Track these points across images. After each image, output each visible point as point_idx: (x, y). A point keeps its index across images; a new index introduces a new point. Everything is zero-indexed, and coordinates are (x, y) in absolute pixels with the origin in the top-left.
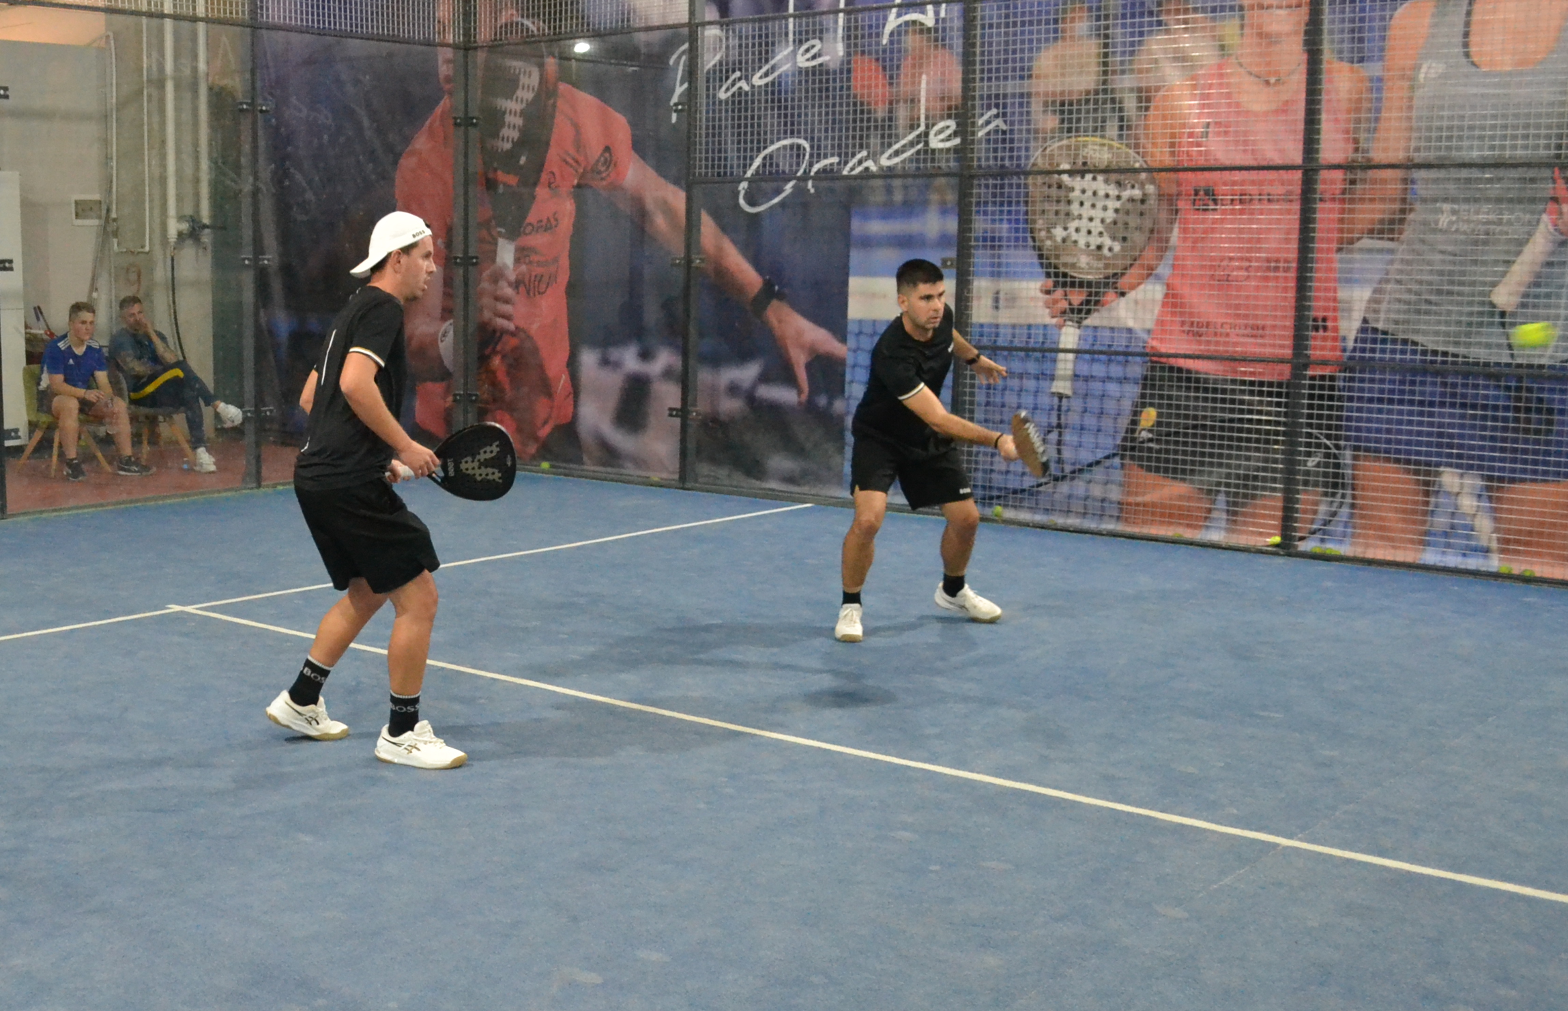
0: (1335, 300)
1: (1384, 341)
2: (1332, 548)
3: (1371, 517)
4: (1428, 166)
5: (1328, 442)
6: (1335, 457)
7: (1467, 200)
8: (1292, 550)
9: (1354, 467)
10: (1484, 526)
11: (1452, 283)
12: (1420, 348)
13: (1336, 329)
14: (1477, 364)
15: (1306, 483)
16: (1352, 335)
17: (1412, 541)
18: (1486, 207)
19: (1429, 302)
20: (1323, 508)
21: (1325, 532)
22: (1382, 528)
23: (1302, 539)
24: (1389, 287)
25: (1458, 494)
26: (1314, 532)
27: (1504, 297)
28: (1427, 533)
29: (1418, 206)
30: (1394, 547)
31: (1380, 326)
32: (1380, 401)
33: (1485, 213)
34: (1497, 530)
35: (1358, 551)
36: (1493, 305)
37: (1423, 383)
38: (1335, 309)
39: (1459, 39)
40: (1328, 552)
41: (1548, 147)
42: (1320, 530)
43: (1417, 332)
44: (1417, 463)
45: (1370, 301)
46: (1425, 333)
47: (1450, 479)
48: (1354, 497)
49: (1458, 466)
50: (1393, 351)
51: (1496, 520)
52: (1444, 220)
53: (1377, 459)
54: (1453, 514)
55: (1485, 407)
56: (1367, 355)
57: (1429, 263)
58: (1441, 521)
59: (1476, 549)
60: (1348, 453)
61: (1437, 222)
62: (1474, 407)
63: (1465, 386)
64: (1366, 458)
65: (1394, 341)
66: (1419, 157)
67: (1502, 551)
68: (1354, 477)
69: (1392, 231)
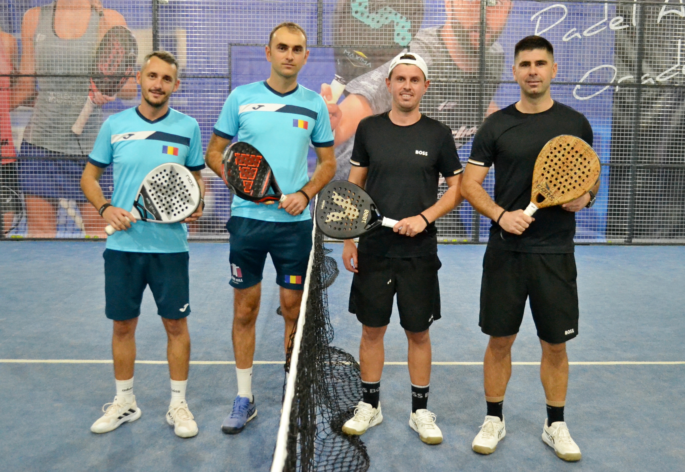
0: (10, 131)
1: (30, 148)
2: (20, 235)
3: (33, 221)
4: (42, 76)
5: (14, 191)
6: (16, 197)
7: (57, 90)
8: (3, 238)
9: (25, 201)
10: (79, 220)
11: (54, 123)
12: (45, 150)
13: (12, 144)
14: (67, 156)
15: (5, 209)
16: (19, 146)
17: (50, 229)
18: (66, 93)
19: (47, 131)
20: (15, 219)
21: (17, 229)
22: (38, 225)
23: (6, 233)
24: (32, 125)
25: (67, 209)
26: (11, 229)
27: (77, 129)
28: (58, 225)
29: (39, 92)
30: (45, 232)
31: (30, 142)
32: (36, 173)
33: (65, 96)
34: (83, 222)
35: (30, 236)
36: (71, 131)
37: (47, 165)
38: (10, 135)
39: (50, 26)
40: (18, 237)
41: (85, 69)
42: (13, 228)
43: (43, 144)
44: (49, 197)
45: (25, 132)
46: (46, 144)
47: (63, 203)
48: (27, 213)
49: (65, 197)
50: (34, 152)
51: (83, 217)
52: (51, 98)
53: (32, 197)
54: (67, 216)
55: (72, 173)
56: (25, 154)
57: (46, 115)
58: (62, 220)
59: (78, 230)
60: (23, 195)
61: (48, 99)
62: (68, 173)
63: (64, 165)
64: (28, 197)
65: (34, 148)
66: (38, 73)
67: (86, 230)
68: (26, 205)
69: (29, 102)
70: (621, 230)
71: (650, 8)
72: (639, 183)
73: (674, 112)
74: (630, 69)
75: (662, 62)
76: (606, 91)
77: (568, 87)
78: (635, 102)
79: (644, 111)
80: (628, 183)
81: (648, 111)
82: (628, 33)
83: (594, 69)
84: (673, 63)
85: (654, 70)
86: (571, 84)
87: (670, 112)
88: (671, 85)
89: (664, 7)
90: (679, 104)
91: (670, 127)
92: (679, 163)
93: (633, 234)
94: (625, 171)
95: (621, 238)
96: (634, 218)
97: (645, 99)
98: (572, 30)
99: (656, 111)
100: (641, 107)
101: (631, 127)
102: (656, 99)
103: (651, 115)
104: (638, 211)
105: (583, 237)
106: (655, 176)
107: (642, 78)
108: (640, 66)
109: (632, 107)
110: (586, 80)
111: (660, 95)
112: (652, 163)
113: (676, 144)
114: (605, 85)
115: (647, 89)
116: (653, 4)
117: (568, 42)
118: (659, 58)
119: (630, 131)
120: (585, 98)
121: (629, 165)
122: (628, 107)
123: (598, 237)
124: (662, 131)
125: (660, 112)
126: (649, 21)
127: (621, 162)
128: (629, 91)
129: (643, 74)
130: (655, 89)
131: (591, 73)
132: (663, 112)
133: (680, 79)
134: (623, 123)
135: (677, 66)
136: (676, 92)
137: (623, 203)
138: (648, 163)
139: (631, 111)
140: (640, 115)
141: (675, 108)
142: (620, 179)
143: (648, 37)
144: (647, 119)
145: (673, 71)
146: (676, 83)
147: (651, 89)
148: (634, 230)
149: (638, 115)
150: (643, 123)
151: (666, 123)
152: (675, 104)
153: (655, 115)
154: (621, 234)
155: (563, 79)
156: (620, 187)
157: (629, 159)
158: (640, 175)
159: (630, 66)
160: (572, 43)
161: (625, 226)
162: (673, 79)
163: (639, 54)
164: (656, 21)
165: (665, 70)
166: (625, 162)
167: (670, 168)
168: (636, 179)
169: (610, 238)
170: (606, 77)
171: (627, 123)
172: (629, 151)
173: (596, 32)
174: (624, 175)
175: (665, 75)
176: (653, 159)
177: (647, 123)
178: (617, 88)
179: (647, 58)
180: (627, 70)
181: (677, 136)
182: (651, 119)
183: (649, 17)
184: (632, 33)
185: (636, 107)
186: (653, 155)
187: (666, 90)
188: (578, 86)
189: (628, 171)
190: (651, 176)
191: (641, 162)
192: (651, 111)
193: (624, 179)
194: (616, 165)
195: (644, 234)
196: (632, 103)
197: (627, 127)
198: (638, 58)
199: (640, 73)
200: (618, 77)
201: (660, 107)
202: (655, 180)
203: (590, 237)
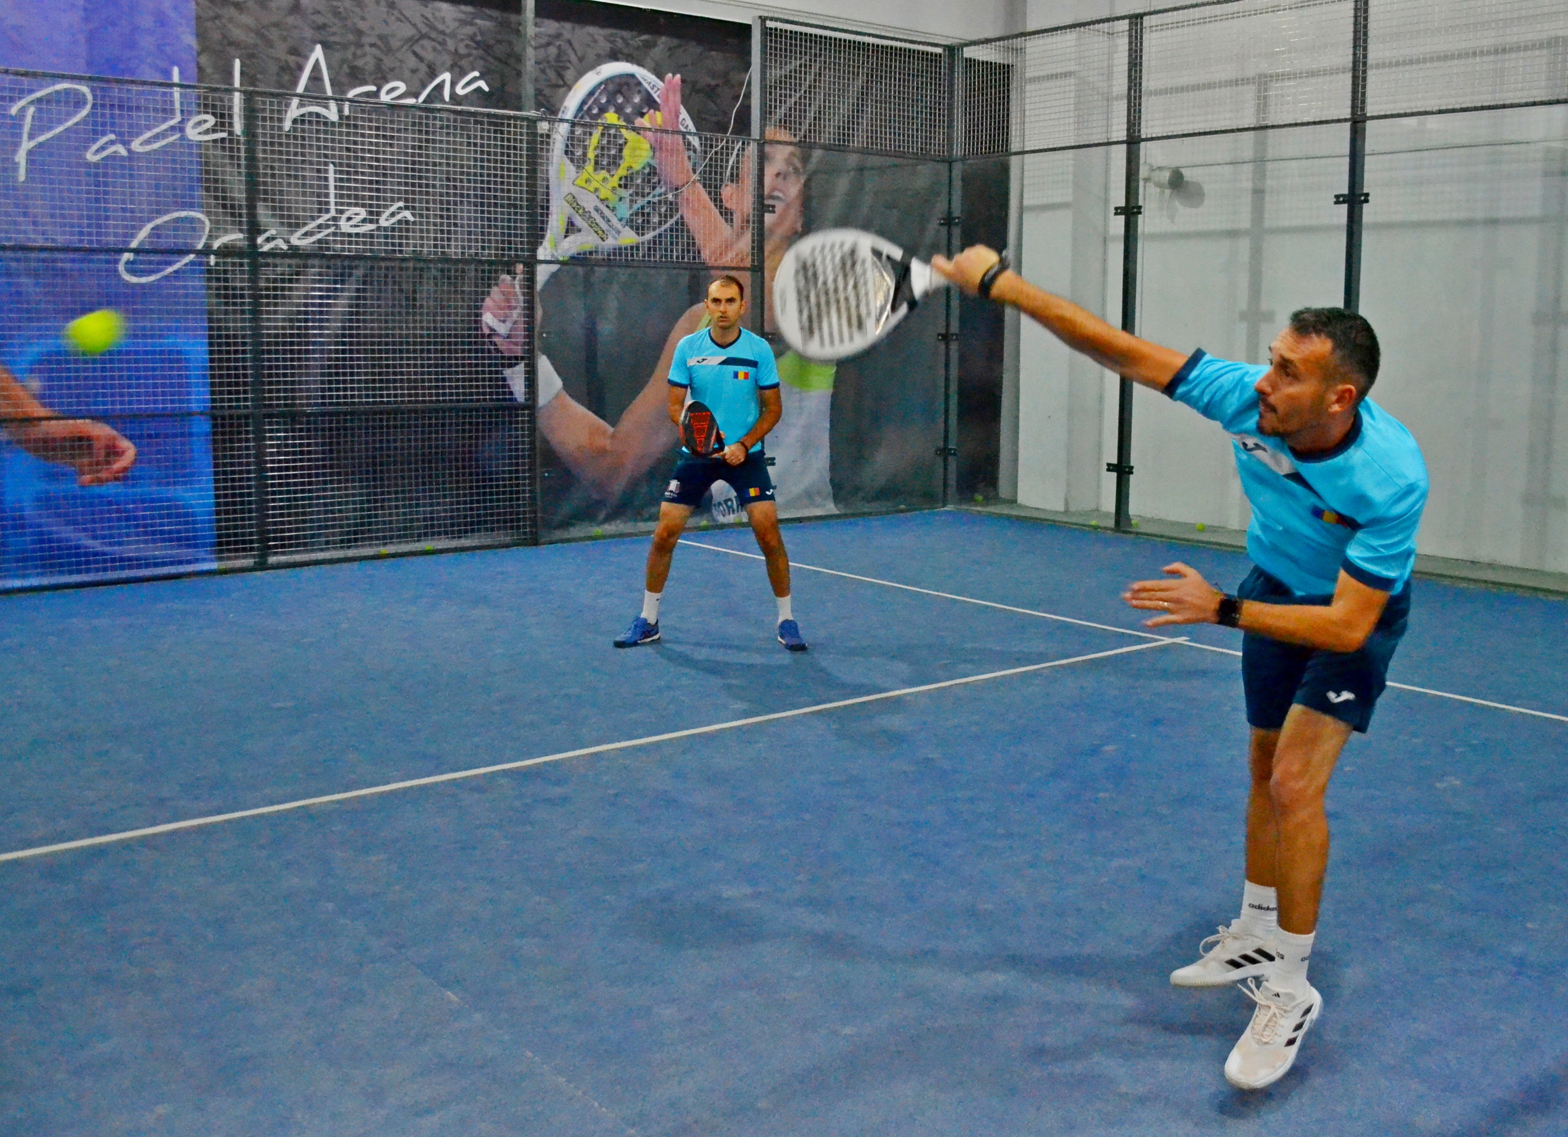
70: (244, 542)
71: (264, 103)
72: (272, 446)
73: (328, 305)
74: (233, 223)
75: (297, 209)
76: (186, 265)
77: (102, 257)
78: (250, 288)
79: (268, 305)
80: (247, 448)
81: (276, 305)
82: (224, 149)
83: (159, 221)
84: (320, 211)
85: (282, 224)
86: (108, 251)
87: (321, 305)
88: (320, 253)
89: (295, 101)
90: (335, 290)
91: (321, 336)
92: (345, 404)
93: (270, 547)
94: (239, 425)
95: (244, 557)
96: (268, 516)
97: (268, 280)
98: (104, 140)
99: (292, 305)
100: (261, 297)
101: (244, 337)
102: (290, 281)
103: (284, 313)
104: (274, 500)
105: (164, 564)
106: (301, 430)
107: (260, 240)
108: (252, 216)
109: (242, 296)
110: (141, 243)
111: (298, 274)
112: (293, 405)
113: (337, 367)
114: (183, 252)
115: (270, 260)
116: (272, 95)
117: (96, 165)
118: (289, 201)
119: (244, 344)
120: (143, 280)
121: (245, 411)
122: (235, 296)
123: (197, 561)
124: (307, 344)
125: (298, 305)
126: (264, 127)
127: (230, 407)
128: (234, 264)
129: (260, 232)
130: (287, 261)
131: (153, 229)
132: (306, 305)
133: (335, 242)
134: (227, 329)
135: (327, 216)
136: (328, 267)
137: (241, 487)
138: (286, 405)
139: (243, 304)
140: (261, 312)
141: (328, 297)
142: (232, 441)
143: (265, 159)
144: (276, 320)
145: (320, 226)
146: (328, 249)
147: (278, 261)
148: (269, 540)
149: (256, 312)
150: (268, 328)
151: (314, 328)
152: (328, 290)
153: (291, 313)
154: (244, 550)
155: (90, 242)
156: (232, 457)
157: (246, 400)
158: (271, 431)
159: (233, 215)
160: (105, 166)
161: (251, 534)
162: (320, 241)
163: (248, 191)
164: (280, 128)
165: (305, 224)
166: (238, 407)
167: (330, 414)
168: (264, 439)
169: (221, 559)
170: (185, 237)
171: (235, 329)
172: (245, 384)
173: (156, 146)
174: (239, 433)
175: (306, 234)
176: (294, 398)
177: (276, 328)
178: (212, 260)
179: (265, 200)
180: (225, 222)
181: (337, 351)
182: (284, 320)
183: (264, 119)
184: (231, 149)
185: (250, 296)
186: (293, 390)
187: (310, 262)
188: (127, 256)
189: (247, 425)
190: (293, 431)
191: (271, 406)
192: (283, 305)
193: (240, 441)
194: (218, 413)
195: (291, 546)
196: (242, 289)
197: (235, 336)
198: (247, 199)
199: (254, 229)
200: (210, 237)
201: (299, 297)
202: (301, 438)
203: (180, 563)
